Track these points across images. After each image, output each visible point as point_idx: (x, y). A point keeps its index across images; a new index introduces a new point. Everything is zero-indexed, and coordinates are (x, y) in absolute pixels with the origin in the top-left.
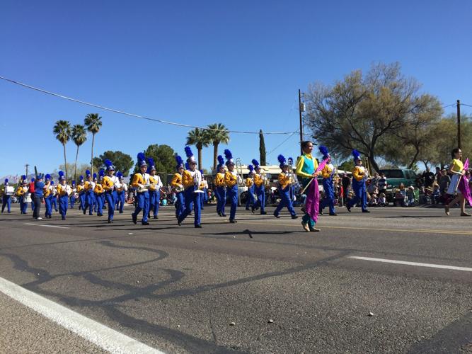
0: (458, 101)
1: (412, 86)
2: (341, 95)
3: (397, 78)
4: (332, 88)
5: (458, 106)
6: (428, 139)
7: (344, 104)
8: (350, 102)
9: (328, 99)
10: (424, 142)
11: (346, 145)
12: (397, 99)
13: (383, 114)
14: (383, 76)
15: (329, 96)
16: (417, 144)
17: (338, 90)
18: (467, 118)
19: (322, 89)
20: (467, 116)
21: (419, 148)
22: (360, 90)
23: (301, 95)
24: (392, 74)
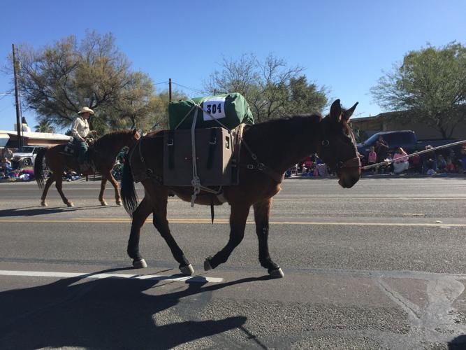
0: (170, 80)
1: (123, 61)
2: (52, 61)
3: (112, 51)
4: (43, 53)
5: (170, 84)
6: (142, 113)
7: (56, 71)
8: (63, 71)
9: (39, 63)
10: (139, 115)
11: (62, 114)
12: (110, 74)
13: (96, 87)
14: (98, 47)
15: (40, 61)
16: (133, 117)
17: (49, 55)
18: (178, 95)
19: (30, 52)
20: (179, 93)
21: (135, 121)
22: (73, 59)
23: (16, 51)
24: (107, 46)
